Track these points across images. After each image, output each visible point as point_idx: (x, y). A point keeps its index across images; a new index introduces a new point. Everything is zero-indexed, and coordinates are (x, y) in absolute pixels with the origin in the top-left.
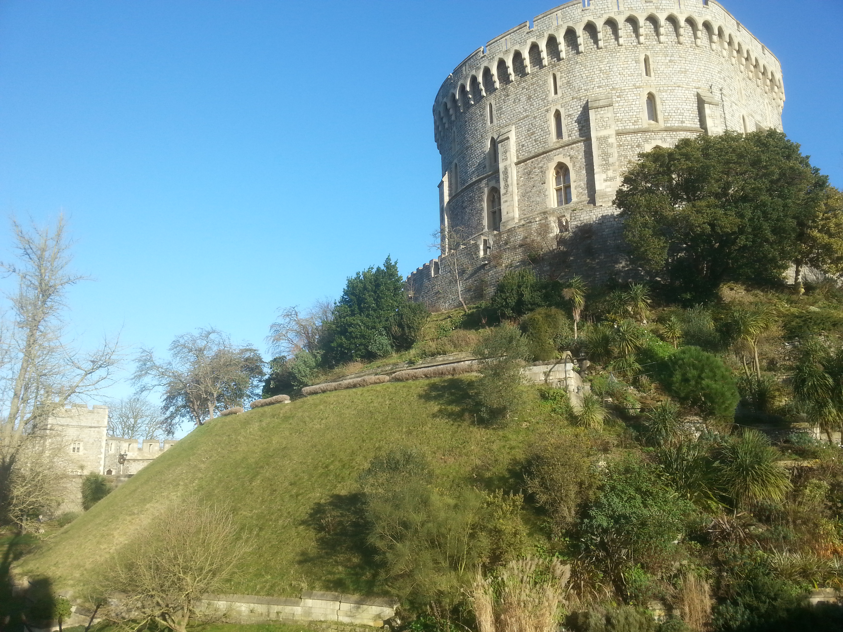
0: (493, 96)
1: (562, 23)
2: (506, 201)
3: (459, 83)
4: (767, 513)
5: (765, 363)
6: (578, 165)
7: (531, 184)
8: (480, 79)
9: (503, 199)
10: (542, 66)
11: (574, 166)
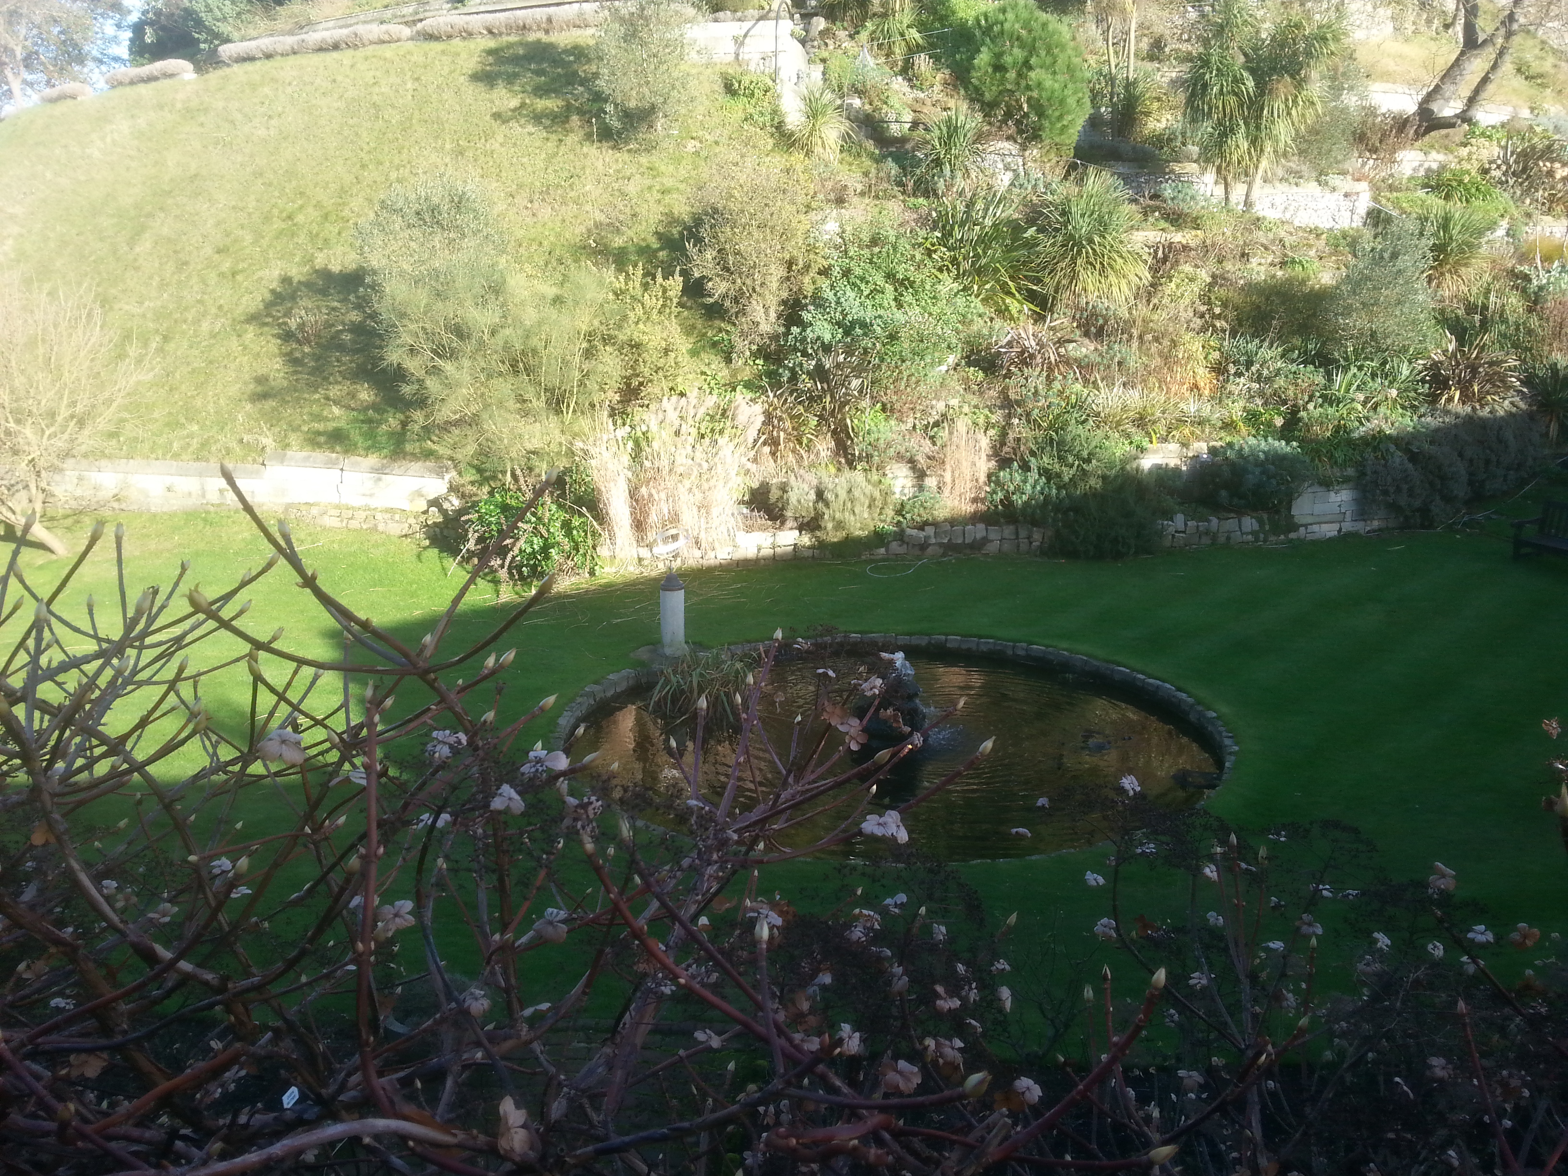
4: (1101, 322)
5: (1145, 44)
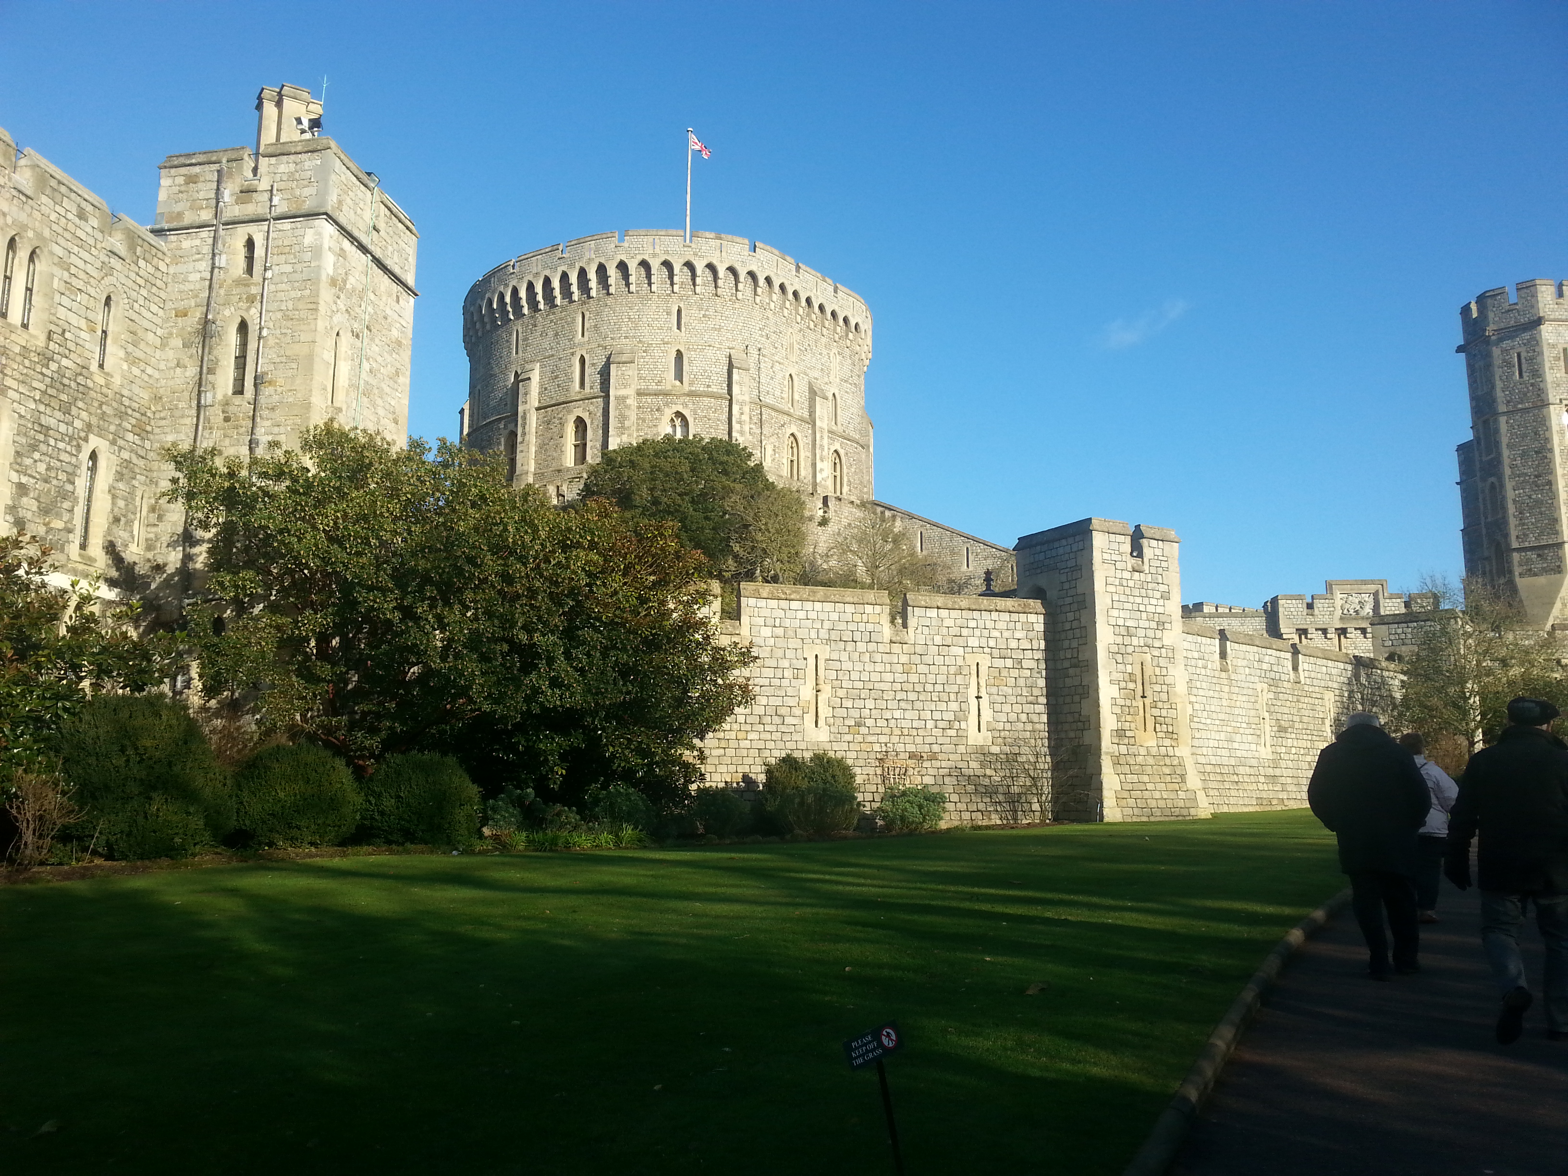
0: (520, 322)
1: (594, 256)
2: (522, 451)
3: (487, 296)
6: (596, 423)
7: (549, 436)
8: (508, 299)
9: (520, 448)
10: (571, 301)
11: (592, 423)
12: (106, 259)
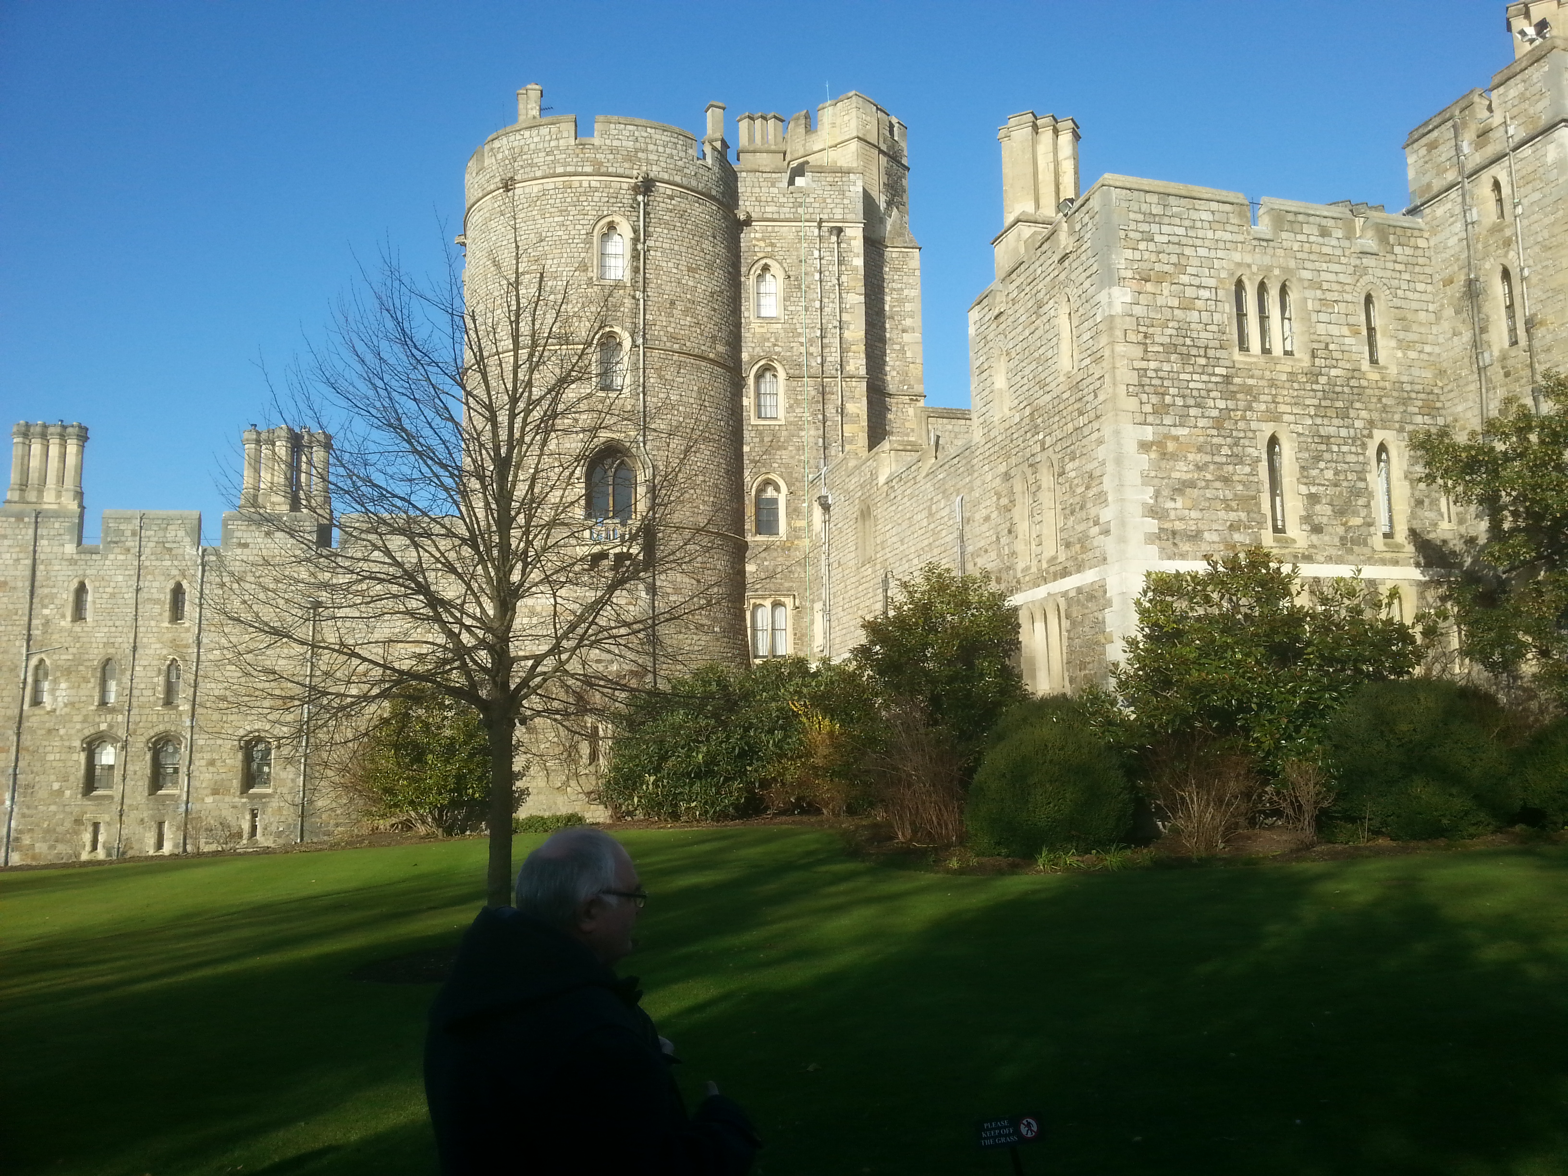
12: (1358, 262)
